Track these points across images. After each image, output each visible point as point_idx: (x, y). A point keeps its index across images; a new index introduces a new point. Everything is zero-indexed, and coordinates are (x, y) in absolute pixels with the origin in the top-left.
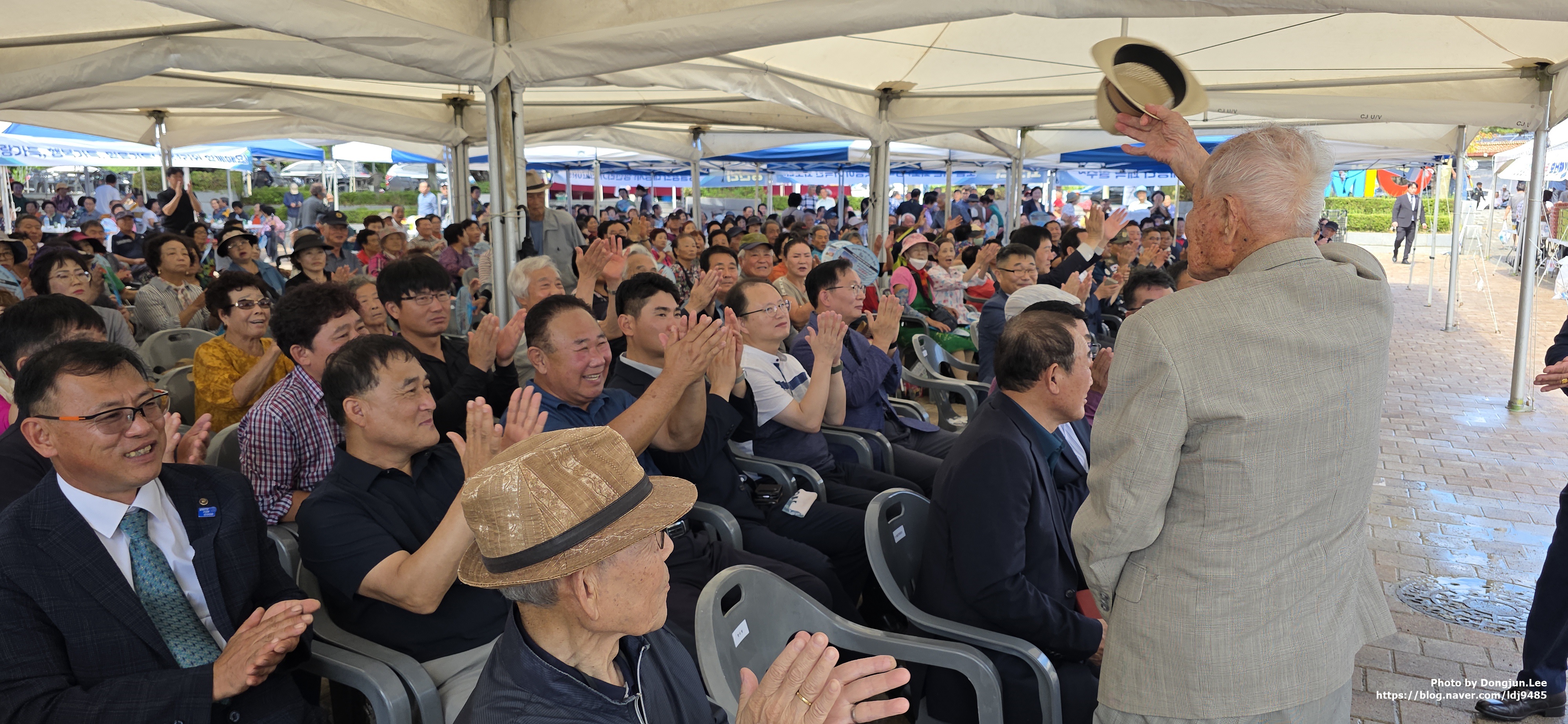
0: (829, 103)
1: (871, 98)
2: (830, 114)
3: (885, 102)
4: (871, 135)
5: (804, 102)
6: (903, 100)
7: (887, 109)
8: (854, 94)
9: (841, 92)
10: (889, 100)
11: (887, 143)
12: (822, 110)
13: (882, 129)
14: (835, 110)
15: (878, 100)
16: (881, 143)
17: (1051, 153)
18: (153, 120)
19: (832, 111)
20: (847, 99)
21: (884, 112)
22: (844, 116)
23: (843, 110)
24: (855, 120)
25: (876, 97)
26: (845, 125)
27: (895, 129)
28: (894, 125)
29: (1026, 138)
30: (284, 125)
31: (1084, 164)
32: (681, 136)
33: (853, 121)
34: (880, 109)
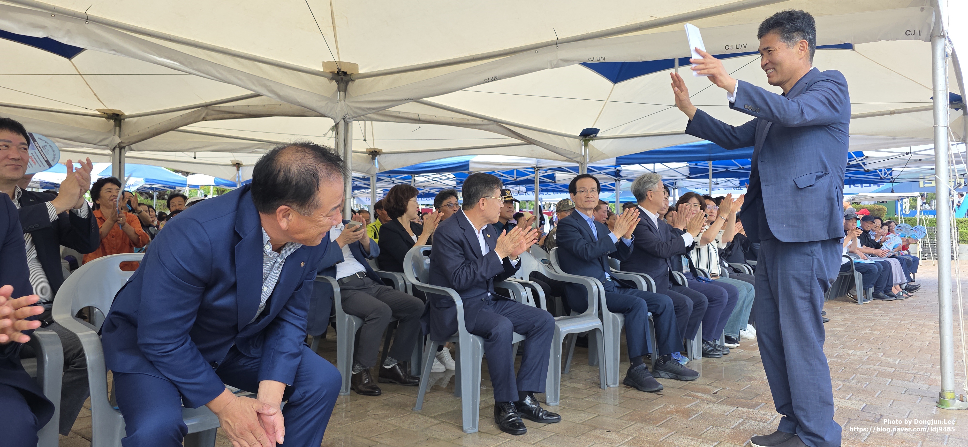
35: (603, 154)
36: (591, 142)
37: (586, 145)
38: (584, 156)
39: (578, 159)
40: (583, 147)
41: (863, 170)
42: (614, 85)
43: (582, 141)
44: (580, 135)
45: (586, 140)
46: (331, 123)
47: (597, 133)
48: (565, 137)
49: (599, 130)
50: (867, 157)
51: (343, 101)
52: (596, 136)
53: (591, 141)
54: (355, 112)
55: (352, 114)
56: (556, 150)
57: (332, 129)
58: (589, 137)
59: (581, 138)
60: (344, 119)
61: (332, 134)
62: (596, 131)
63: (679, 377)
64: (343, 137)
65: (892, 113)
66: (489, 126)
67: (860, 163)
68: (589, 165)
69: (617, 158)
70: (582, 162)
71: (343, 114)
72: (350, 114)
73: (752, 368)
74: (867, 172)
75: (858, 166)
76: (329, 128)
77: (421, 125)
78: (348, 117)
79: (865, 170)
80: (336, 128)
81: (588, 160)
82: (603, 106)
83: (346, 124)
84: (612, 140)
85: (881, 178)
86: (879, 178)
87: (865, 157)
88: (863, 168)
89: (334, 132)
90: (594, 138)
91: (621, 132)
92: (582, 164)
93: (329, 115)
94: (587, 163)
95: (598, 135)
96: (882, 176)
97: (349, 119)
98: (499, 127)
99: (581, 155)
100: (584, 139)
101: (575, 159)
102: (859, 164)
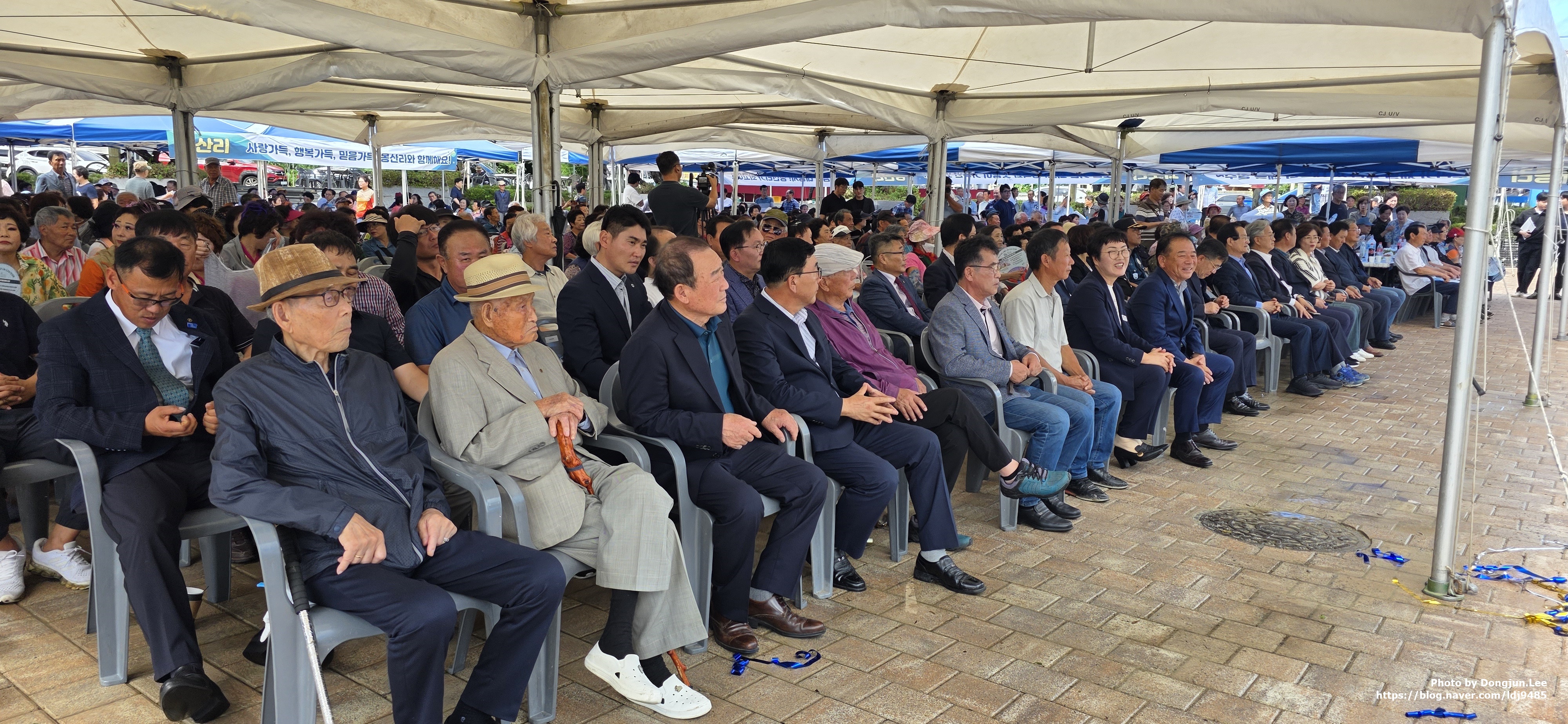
0: (876, 104)
1: (928, 100)
2: (878, 114)
3: (942, 104)
4: (926, 133)
5: (848, 103)
6: (959, 101)
7: (944, 110)
8: (906, 96)
9: (890, 93)
10: (946, 101)
11: (943, 141)
12: (868, 110)
13: (938, 128)
14: (882, 109)
15: (935, 102)
16: (938, 141)
17: (1151, 154)
18: (367, 123)
19: (880, 111)
20: (899, 101)
21: (941, 112)
22: (894, 115)
23: (891, 110)
24: (905, 119)
25: (933, 99)
26: (895, 123)
27: (951, 128)
28: (950, 124)
29: (1127, 140)
30: (464, 127)
31: (1195, 165)
32: (806, 138)
33: (904, 120)
34: (938, 110)
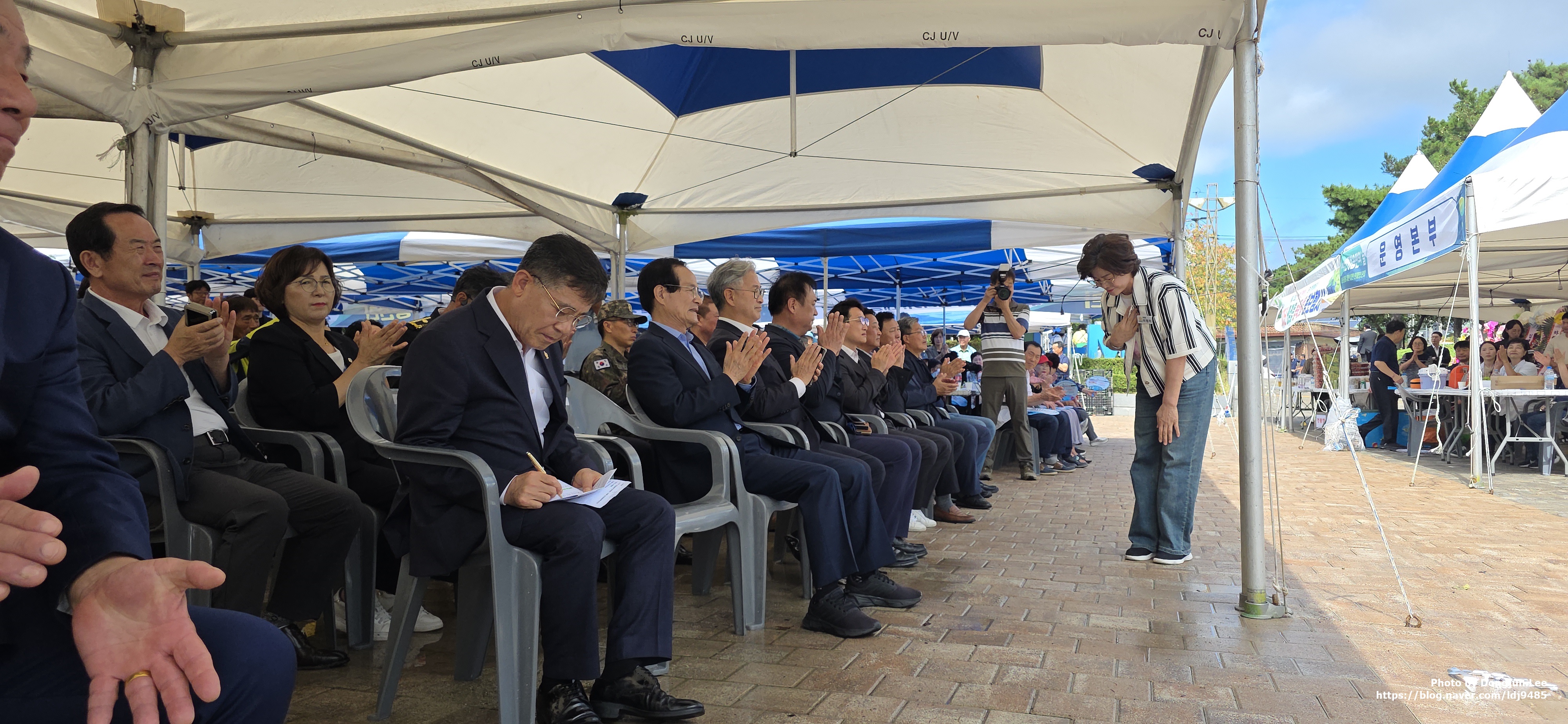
35: (652, 238)
36: (631, 218)
37: (623, 222)
38: (619, 241)
39: (610, 246)
40: (618, 225)
41: (1024, 280)
42: (676, 119)
43: (615, 214)
44: (613, 204)
45: (623, 213)
46: (117, 132)
47: (644, 201)
48: (587, 205)
49: (646, 197)
50: (1030, 261)
51: (145, 88)
52: (639, 207)
53: (632, 216)
54: (177, 113)
55: (168, 115)
56: (573, 226)
57: (119, 144)
58: (629, 208)
59: (615, 209)
60: (148, 125)
61: (118, 157)
62: (641, 198)
63: (889, 601)
64: (146, 164)
65: (1082, 192)
66: (453, 172)
67: (1023, 268)
68: (628, 256)
69: (676, 247)
70: (617, 251)
71: (147, 114)
72: (164, 115)
73: (955, 578)
74: (1030, 284)
75: (1021, 274)
76: (111, 144)
77: (318, 155)
78: (158, 121)
79: (1027, 281)
80: (128, 144)
81: (627, 249)
82: (655, 154)
83: (154, 136)
84: (668, 215)
85: (1042, 294)
86: (1039, 294)
87: (1027, 262)
88: (1025, 277)
89: (124, 152)
90: (638, 211)
91: (684, 203)
92: (616, 254)
93: (113, 114)
94: (626, 253)
95: (644, 206)
96: (1044, 291)
97: (161, 125)
98: (474, 175)
99: (615, 238)
100: (620, 211)
101: (605, 245)
102: (1022, 270)
